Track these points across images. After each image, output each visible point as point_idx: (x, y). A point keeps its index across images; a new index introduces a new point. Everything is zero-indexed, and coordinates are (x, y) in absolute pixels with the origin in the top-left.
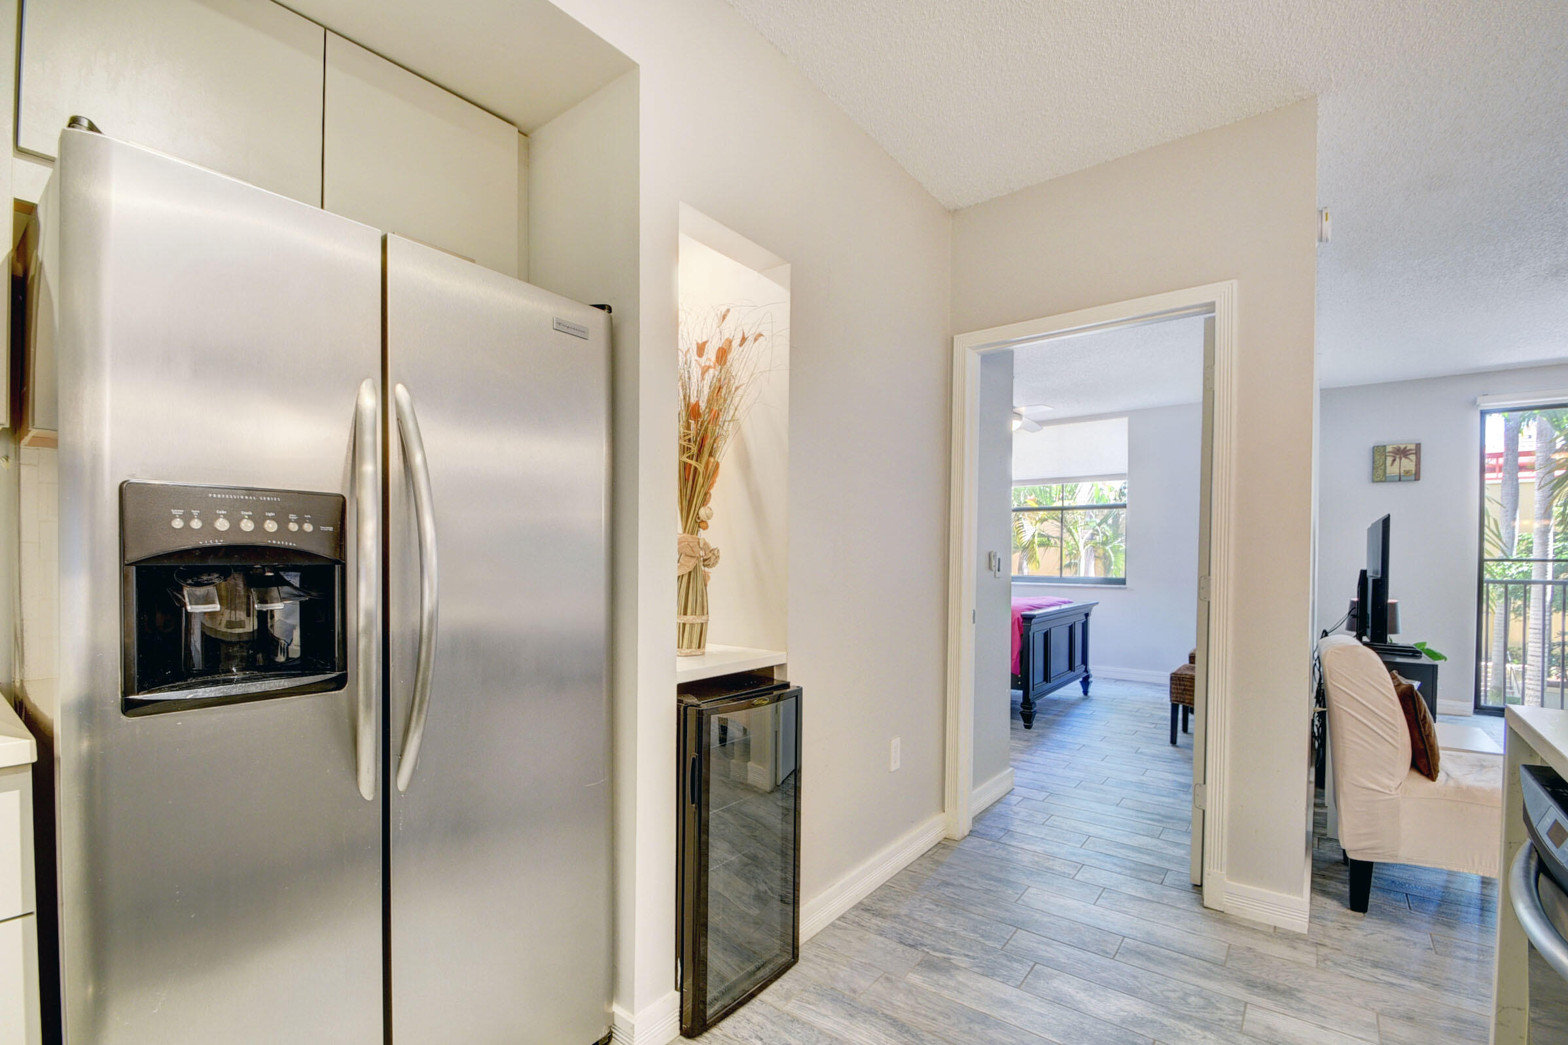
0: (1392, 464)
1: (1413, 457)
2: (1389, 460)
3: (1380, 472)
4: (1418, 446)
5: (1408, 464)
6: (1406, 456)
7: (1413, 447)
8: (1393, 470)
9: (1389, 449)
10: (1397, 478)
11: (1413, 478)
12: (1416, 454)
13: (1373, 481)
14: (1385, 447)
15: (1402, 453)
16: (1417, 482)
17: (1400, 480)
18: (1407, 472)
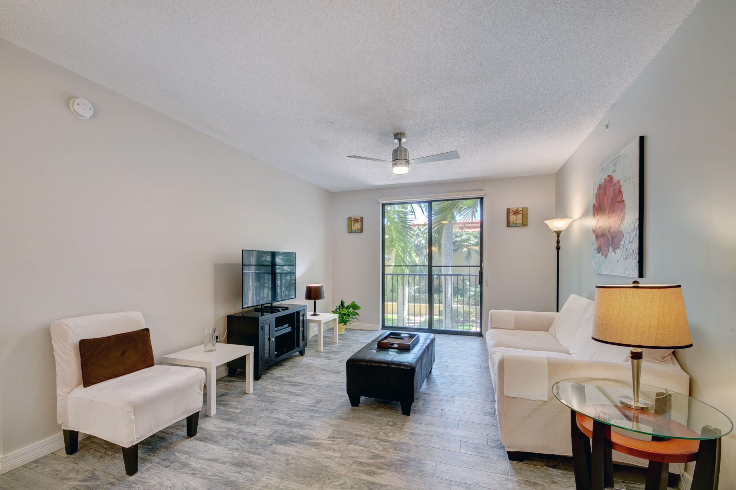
0: (353, 225)
1: (360, 223)
2: (353, 223)
3: (350, 229)
4: (362, 218)
5: (358, 226)
6: (358, 222)
7: (359, 218)
8: (354, 228)
9: (352, 219)
10: (355, 232)
11: (360, 231)
12: (361, 221)
13: (348, 233)
14: (351, 218)
15: (356, 221)
16: (361, 233)
17: (356, 232)
18: (358, 229)
